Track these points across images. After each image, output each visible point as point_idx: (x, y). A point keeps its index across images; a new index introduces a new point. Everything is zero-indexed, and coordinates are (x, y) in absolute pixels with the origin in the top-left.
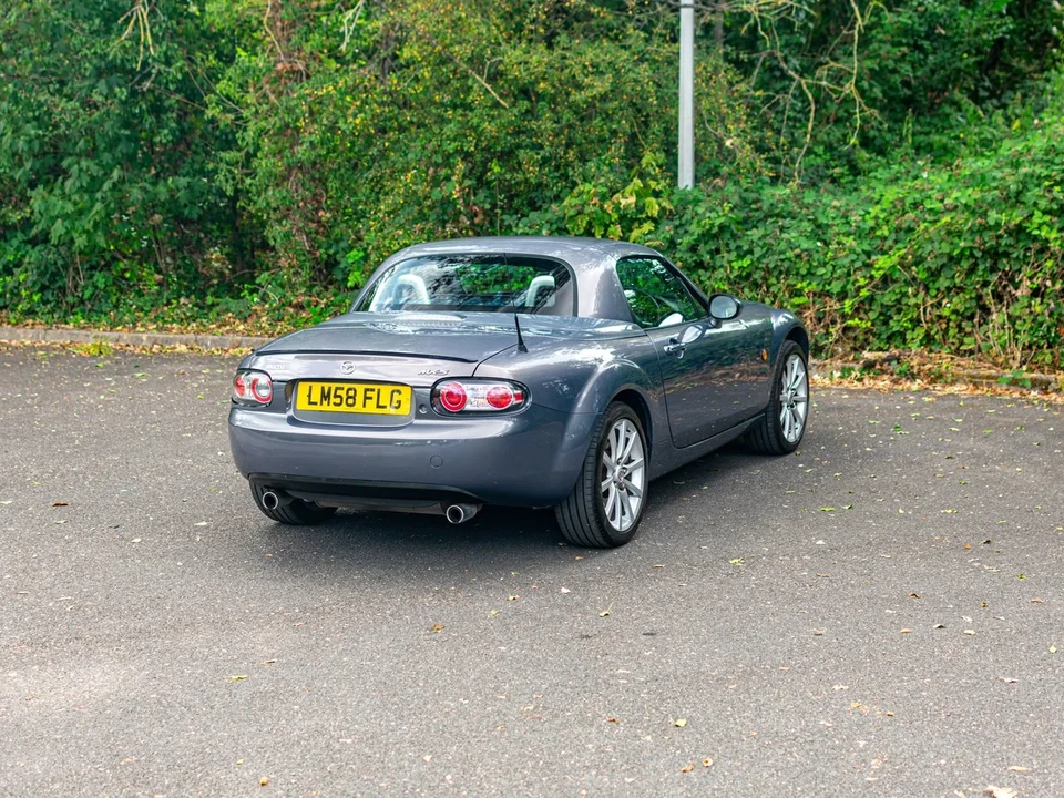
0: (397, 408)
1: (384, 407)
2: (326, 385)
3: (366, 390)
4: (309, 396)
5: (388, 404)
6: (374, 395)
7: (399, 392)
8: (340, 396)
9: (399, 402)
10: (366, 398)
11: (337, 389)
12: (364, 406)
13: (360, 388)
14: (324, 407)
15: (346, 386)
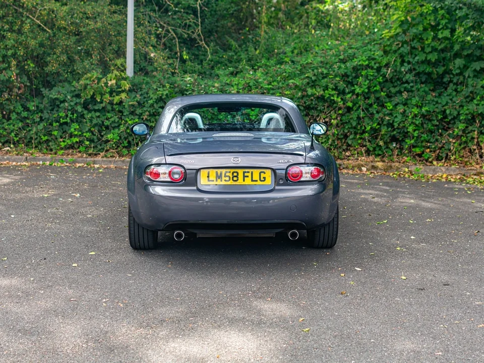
0: (264, 181)
1: (257, 181)
2: (219, 171)
3: (244, 173)
5: (258, 179)
6: (249, 175)
7: (264, 173)
9: (264, 178)
10: (244, 177)
11: (226, 172)
12: (244, 181)
13: (241, 172)
15: (232, 170)
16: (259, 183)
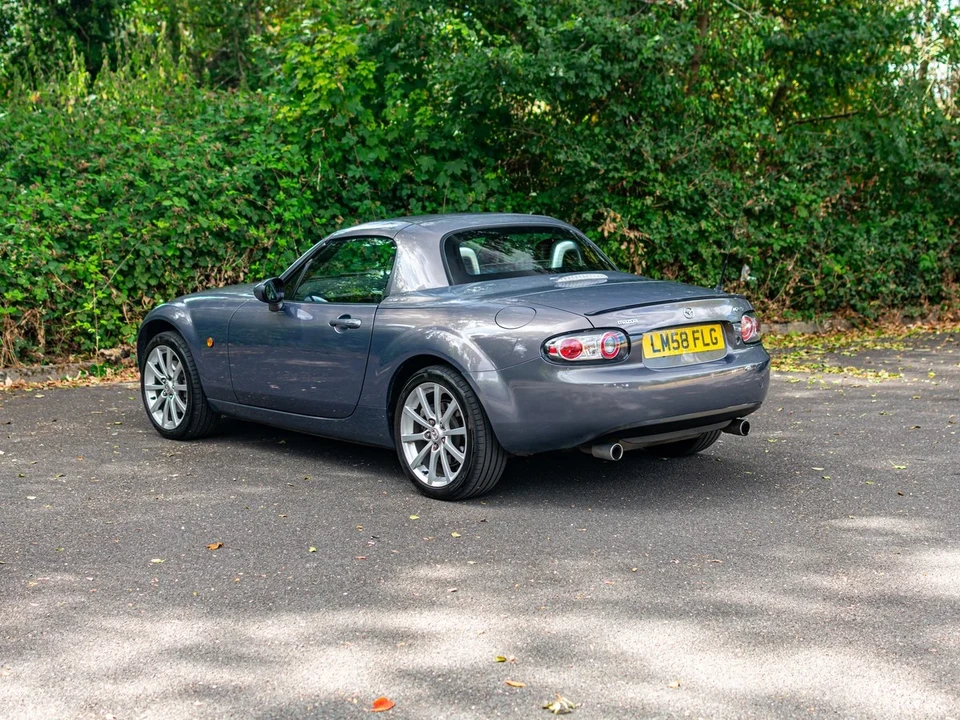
1: (708, 345)
3: (694, 332)
4: (652, 345)
8: (677, 341)
9: (716, 339)
10: (695, 339)
14: (667, 353)
15: (679, 331)
16: (712, 347)
